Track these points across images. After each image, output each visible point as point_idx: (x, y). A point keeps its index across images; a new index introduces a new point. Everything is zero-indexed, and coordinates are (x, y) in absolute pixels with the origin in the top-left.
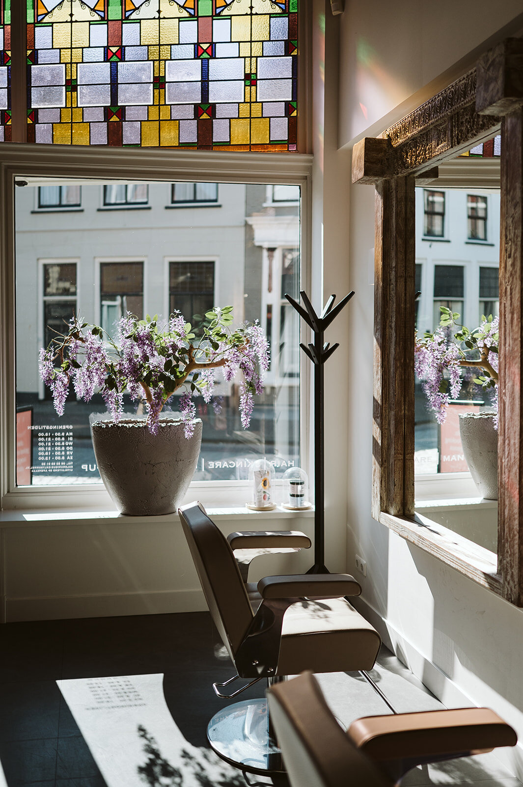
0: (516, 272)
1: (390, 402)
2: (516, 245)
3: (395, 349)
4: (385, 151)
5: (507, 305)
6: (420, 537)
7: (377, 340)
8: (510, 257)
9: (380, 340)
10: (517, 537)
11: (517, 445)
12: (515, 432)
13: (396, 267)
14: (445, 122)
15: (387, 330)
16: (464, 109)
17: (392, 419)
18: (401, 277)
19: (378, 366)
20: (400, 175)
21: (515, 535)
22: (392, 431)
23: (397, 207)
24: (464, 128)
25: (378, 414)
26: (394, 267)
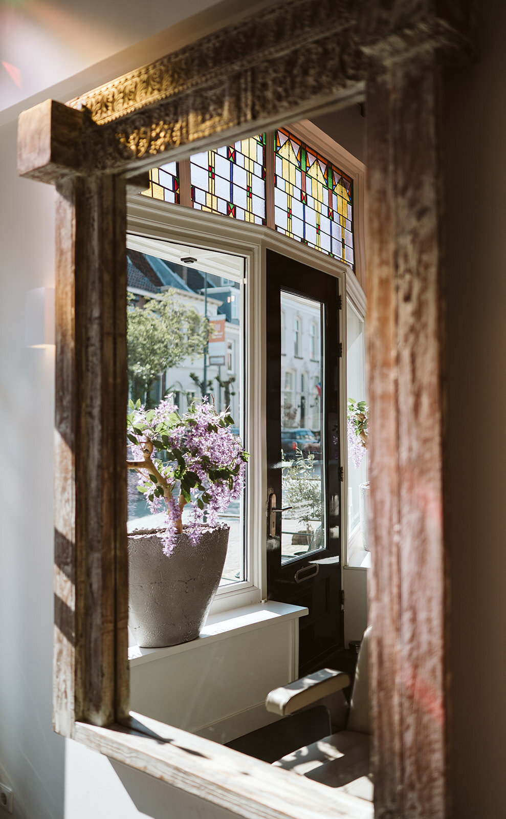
0: (425, 326)
1: (90, 537)
2: (425, 280)
3: (101, 451)
4: (80, 129)
5: (401, 381)
6: (177, 769)
7: (64, 436)
8: (407, 298)
9: (72, 437)
10: (440, 782)
11: (437, 622)
12: (430, 600)
13: (101, 317)
14: (221, 83)
15: (83, 420)
16: (269, 61)
17: (95, 565)
18: (108, 334)
19: (66, 479)
20: (108, 171)
21: (432, 780)
22: (95, 586)
23: (101, 222)
24: (269, 94)
25: (67, 558)
26: (96, 318)
